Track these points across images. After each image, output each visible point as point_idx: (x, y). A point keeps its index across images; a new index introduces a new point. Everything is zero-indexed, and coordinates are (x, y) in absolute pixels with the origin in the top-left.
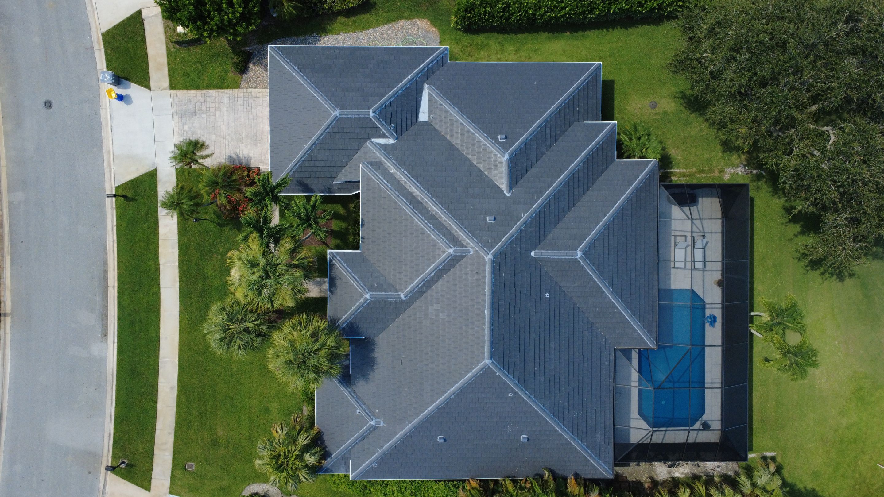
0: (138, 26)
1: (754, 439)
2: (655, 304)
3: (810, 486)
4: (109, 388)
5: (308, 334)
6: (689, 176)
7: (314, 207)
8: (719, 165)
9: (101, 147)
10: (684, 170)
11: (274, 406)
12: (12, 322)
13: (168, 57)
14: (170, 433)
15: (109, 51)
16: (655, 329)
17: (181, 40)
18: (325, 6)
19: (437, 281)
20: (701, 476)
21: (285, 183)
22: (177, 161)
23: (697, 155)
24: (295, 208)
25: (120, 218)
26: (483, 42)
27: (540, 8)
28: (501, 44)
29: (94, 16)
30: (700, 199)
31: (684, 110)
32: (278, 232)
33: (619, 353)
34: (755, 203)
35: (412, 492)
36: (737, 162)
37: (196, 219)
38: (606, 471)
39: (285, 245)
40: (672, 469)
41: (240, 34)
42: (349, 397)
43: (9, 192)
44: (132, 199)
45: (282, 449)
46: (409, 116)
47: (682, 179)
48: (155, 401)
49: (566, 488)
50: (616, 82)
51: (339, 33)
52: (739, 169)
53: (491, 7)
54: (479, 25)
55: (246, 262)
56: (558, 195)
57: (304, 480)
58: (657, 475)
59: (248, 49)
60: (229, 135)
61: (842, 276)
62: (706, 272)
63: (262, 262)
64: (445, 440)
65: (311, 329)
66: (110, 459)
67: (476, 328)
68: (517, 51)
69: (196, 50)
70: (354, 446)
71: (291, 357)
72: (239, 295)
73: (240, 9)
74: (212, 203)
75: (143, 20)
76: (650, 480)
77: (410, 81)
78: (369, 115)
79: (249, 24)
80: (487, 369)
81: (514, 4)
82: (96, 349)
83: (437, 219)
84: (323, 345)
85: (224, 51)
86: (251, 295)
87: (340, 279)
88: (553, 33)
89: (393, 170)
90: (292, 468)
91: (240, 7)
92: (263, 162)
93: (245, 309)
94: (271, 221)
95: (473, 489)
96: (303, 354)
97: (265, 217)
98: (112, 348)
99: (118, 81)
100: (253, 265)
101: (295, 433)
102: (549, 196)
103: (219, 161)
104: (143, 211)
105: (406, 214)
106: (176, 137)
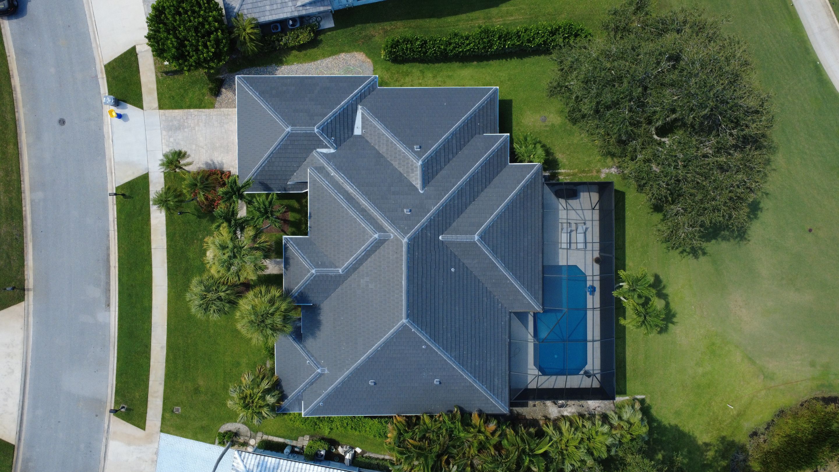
0: (133, 59)
1: (627, 384)
2: (541, 276)
3: (673, 422)
4: (111, 348)
5: (266, 300)
6: (573, 175)
7: (270, 203)
8: (596, 166)
9: (104, 156)
10: (569, 171)
11: (244, 361)
12: (35, 296)
13: (157, 84)
14: (160, 384)
15: (110, 79)
16: (540, 297)
17: (167, 70)
18: (281, 43)
19: (367, 259)
20: (585, 415)
21: (249, 184)
22: (165, 167)
23: (579, 159)
24: (256, 204)
25: (120, 212)
26: (407, 70)
27: (450, 44)
28: (422, 72)
29: (98, 51)
30: (582, 194)
31: (568, 122)
32: (243, 222)
33: (512, 315)
34: (626, 196)
35: (352, 427)
36: (611, 164)
37: (180, 212)
38: (503, 408)
39: (248, 232)
40: (562, 409)
41: (213, 68)
42: (301, 352)
43: (31, 192)
44: (130, 197)
45: (248, 392)
46: (346, 131)
47: (567, 178)
48: (148, 358)
49: (471, 421)
50: (514, 101)
51: (293, 64)
52: (613, 169)
53: (412, 44)
54: (403, 57)
55: (218, 245)
56: (461, 192)
57: (266, 416)
58: (550, 414)
59: (221, 77)
60: (206, 145)
61: (697, 254)
62: (587, 252)
63: (231, 245)
64: (375, 384)
65: (269, 296)
66: (113, 405)
67: (396, 295)
68: (434, 77)
69: (180, 78)
70: (305, 389)
71: (253, 317)
72: (213, 271)
73: (213, 50)
74: (193, 200)
75: (137, 54)
76: (544, 418)
77: (346, 103)
78: (314, 130)
79: (220, 61)
80: (404, 326)
81: (430, 41)
82: (101, 317)
83: (366, 211)
84: (278, 309)
85: (201, 78)
86: (223, 271)
87: (293, 258)
88: (463, 63)
89: (333, 174)
90: (256, 407)
91: (213, 48)
92: (233, 167)
93: (218, 282)
94: (237, 214)
95: (398, 422)
96: (262, 316)
97: (233, 211)
98: (114, 316)
99: (117, 103)
100: (223, 247)
101: (259, 380)
102: (454, 192)
103: (199, 166)
104: (138, 207)
105: (343, 207)
106: (164, 147)
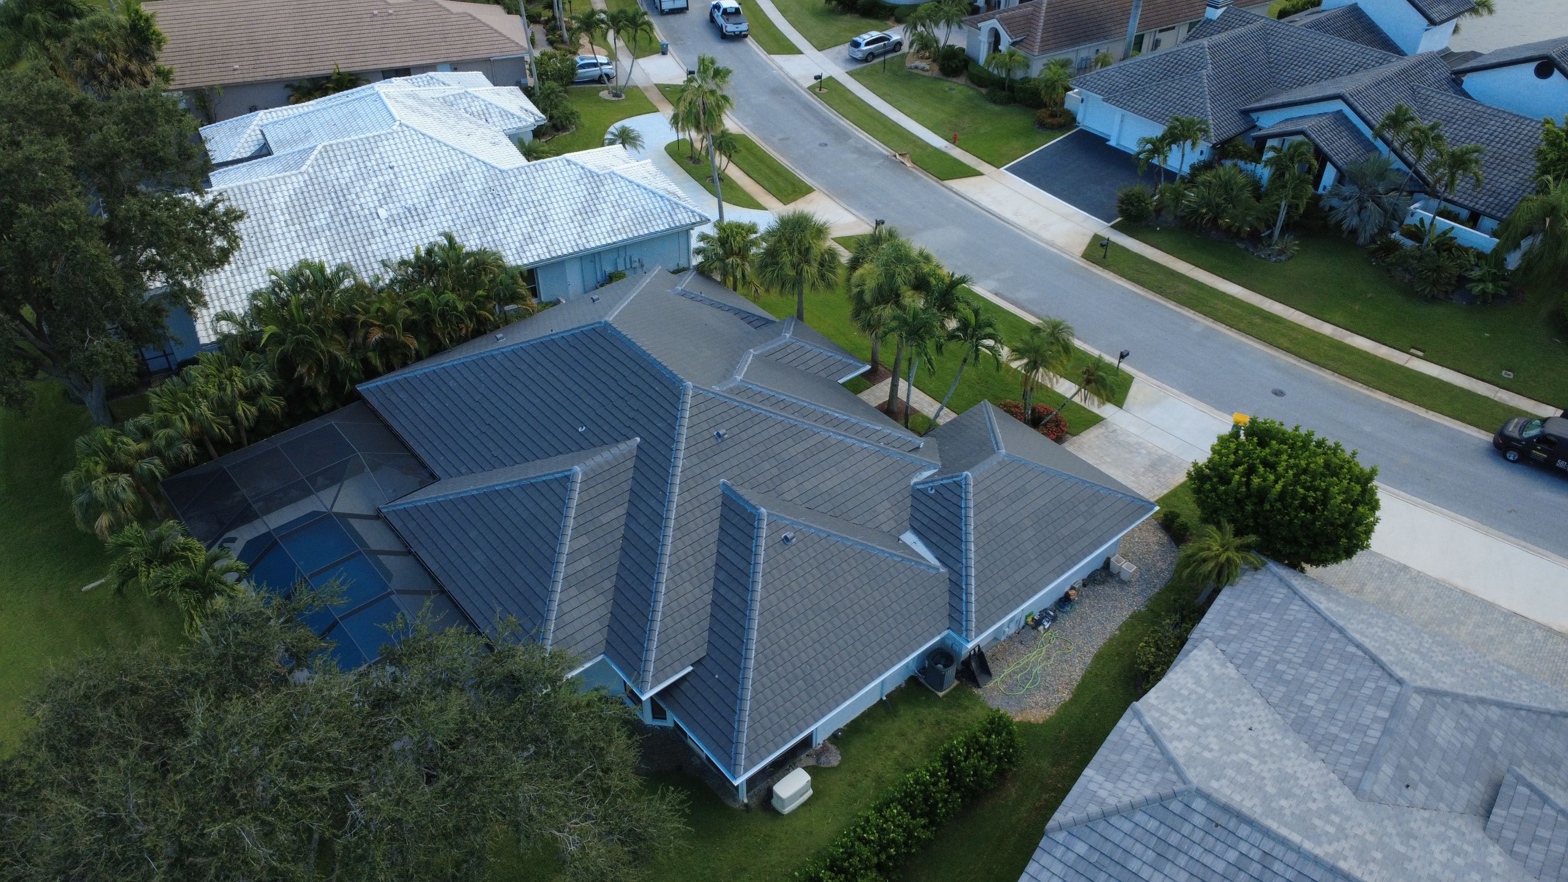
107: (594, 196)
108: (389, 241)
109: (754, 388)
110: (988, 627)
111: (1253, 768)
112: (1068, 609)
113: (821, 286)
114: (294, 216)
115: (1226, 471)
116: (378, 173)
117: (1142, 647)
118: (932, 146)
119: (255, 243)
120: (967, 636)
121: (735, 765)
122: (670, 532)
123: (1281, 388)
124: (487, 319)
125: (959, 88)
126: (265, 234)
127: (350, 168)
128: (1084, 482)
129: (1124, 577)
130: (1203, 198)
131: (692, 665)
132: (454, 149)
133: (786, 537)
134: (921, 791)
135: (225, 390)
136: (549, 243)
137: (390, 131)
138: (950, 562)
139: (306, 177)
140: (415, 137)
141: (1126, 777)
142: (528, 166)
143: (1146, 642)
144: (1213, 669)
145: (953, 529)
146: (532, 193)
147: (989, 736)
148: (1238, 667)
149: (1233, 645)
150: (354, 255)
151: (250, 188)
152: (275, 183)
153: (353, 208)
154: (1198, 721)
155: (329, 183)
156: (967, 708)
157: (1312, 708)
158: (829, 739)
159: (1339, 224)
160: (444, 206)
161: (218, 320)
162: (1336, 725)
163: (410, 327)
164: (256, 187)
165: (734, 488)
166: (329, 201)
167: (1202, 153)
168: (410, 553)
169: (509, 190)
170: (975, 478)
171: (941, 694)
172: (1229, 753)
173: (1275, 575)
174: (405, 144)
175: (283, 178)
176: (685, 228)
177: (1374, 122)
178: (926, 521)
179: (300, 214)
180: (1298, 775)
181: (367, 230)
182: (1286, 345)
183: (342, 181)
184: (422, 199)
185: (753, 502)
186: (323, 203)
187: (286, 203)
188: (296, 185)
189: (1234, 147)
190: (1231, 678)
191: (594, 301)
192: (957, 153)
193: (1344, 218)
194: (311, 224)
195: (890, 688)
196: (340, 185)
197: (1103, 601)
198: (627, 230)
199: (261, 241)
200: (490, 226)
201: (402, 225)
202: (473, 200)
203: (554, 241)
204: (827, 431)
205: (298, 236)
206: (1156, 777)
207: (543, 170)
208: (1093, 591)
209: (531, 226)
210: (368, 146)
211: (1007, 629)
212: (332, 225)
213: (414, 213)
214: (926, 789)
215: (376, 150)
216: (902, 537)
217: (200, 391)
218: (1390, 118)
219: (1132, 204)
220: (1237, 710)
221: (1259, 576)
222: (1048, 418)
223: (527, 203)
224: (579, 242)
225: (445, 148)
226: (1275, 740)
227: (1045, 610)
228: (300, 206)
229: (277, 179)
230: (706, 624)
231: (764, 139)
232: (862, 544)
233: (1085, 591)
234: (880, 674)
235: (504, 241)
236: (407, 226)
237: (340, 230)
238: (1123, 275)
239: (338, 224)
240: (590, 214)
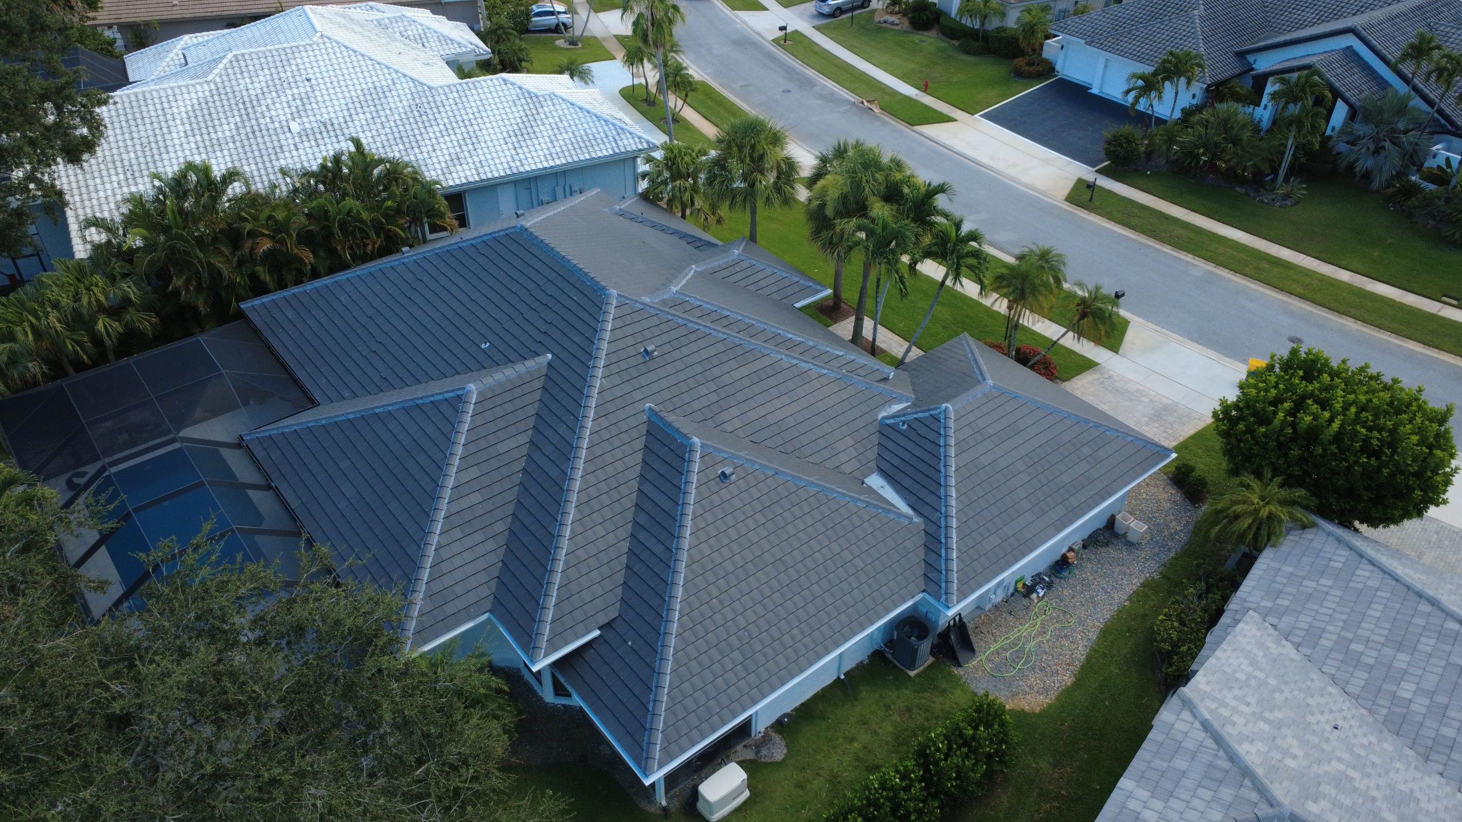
107: (531, 118)
108: (299, 156)
109: (692, 301)
110: (973, 591)
111: (1357, 785)
112: (1066, 574)
113: (776, 200)
114: (195, 126)
115: (1263, 409)
116: (293, 85)
117: (1162, 621)
118: (901, 94)
119: (148, 153)
120: (946, 600)
121: (647, 758)
122: (580, 464)
123: (1298, 335)
124: (396, 235)
125: (930, 40)
126: (161, 144)
127: (262, 78)
128: (1087, 421)
129: (1131, 537)
130: (1200, 137)
131: (599, 629)
132: (379, 63)
133: (723, 473)
134: (888, 799)
135: (80, 300)
136: (478, 165)
137: (308, 42)
138: (926, 511)
139: (213, 86)
140: (337, 49)
141: (1181, 793)
142: (460, 84)
143: (1165, 615)
144: (1268, 648)
145: (930, 472)
146: (463, 112)
147: (976, 728)
148: (1297, 646)
149: (1285, 619)
150: (258, 170)
151: (148, 96)
152: (177, 91)
153: (262, 121)
154: (1267, 715)
155: (237, 94)
156: (944, 691)
157: (1410, 701)
158: (772, 726)
159: (1351, 167)
160: (364, 122)
161: (86, 227)
162: (1450, 726)
163: (306, 238)
164: (155, 94)
165: (663, 414)
166: (236, 113)
167: (1194, 96)
168: (269, 487)
169: (437, 108)
170: (956, 411)
171: (912, 673)
172: (1319, 762)
173: (1329, 534)
174: (326, 57)
175: (187, 86)
176: (630, 155)
177: (1390, 57)
178: (896, 462)
179: (202, 125)
180: (1417, 794)
181: (276, 144)
182: (1299, 290)
183: (252, 92)
184: (340, 114)
185: (684, 431)
186: (229, 114)
187: (187, 112)
188: (200, 94)
189: (1230, 89)
190: (1292, 660)
191: (518, 216)
192: (928, 100)
193: (1357, 160)
194: (213, 136)
195: (849, 665)
196: (249, 96)
197: (1107, 566)
198: (567, 154)
199: (155, 151)
200: (414, 144)
201: (316, 140)
202: (397, 117)
203: (484, 163)
204: (780, 353)
205: (198, 148)
206: (1227, 794)
207: (476, 89)
208: (1096, 554)
209: (460, 146)
210: (284, 57)
211: (993, 596)
212: (237, 138)
213: (330, 128)
214: (896, 796)
215: (292, 62)
216: (867, 480)
217: (49, 301)
218: (1412, 46)
219: (1121, 145)
220: (1312, 702)
221: (1309, 534)
222: (1037, 358)
223: (457, 122)
224: (512, 164)
225: (369, 62)
226: (1370, 743)
227: (1039, 575)
228: (203, 116)
229: (180, 87)
230: (620, 578)
231: (723, 85)
232: (816, 485)
233: (1086, 554)
234: (837, 646)
235: (429, 161)
236: (321, 142)
237: (246, 142)
238: (1111, 218)
239: (243, 136)
240: (526, 137)
